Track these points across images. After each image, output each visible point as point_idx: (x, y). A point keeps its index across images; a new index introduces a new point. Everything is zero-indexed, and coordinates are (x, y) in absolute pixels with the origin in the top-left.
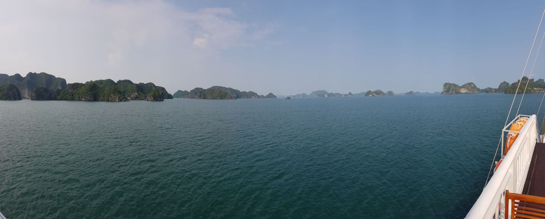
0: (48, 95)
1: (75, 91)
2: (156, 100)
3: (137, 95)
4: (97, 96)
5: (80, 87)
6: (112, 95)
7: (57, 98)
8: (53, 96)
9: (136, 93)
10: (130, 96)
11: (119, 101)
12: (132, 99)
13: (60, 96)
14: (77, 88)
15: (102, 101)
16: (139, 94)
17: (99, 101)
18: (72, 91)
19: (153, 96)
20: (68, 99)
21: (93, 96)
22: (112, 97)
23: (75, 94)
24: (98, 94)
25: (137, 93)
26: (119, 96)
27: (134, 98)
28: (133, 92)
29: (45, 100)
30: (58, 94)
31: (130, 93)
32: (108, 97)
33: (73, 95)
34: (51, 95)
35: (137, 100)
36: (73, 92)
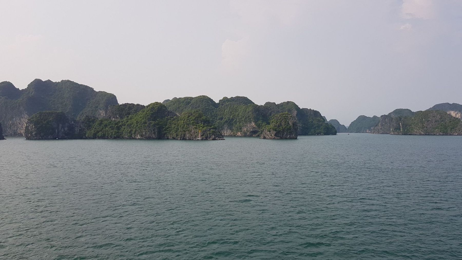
0: (66, 129)
1: (125, 119)
2: (282, 138)
3: (254, 128)
4: (165, 130)
5: (136, 111)
6: (192, 128)
7: (85, 134)
8: (77, 130)
9: (253, 124)
10: (241, 129)
11: (202, 140)
12: (245, 136)
13: (93, 131)
14: (129, 114)
15: (174, 139)
16: (259, 126)
17: (168, 139)
18: (119, 120)
19: (276, 130)
20: (107, 137)
21: (156, 130)
22: (191, 131)
23: (123, 127)
24: (167, 127)
25: (256, 122)
26: (204, 129)
27: (248, 133)
28: (246, 122)
29: (59, 139)
30: (89, 127)
31: (241, 124)
32: (185, 131)
33: (118, 128)
34: (71, 128)
35: (254, 137)
36: (119, 122)
